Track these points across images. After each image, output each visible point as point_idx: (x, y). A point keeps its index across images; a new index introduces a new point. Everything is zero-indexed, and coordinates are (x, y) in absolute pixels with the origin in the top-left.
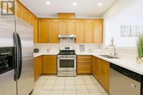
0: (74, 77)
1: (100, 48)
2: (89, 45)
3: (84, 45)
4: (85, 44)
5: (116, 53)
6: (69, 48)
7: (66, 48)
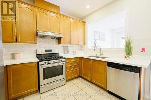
0: (63, 86)
1: (82, 50)
2: (73, 47)
3: (68, 47)
4: (69, 45)
5: (102, 53)
6: (51, 51)
7: (46, 51)
